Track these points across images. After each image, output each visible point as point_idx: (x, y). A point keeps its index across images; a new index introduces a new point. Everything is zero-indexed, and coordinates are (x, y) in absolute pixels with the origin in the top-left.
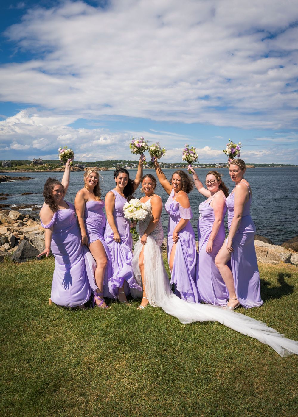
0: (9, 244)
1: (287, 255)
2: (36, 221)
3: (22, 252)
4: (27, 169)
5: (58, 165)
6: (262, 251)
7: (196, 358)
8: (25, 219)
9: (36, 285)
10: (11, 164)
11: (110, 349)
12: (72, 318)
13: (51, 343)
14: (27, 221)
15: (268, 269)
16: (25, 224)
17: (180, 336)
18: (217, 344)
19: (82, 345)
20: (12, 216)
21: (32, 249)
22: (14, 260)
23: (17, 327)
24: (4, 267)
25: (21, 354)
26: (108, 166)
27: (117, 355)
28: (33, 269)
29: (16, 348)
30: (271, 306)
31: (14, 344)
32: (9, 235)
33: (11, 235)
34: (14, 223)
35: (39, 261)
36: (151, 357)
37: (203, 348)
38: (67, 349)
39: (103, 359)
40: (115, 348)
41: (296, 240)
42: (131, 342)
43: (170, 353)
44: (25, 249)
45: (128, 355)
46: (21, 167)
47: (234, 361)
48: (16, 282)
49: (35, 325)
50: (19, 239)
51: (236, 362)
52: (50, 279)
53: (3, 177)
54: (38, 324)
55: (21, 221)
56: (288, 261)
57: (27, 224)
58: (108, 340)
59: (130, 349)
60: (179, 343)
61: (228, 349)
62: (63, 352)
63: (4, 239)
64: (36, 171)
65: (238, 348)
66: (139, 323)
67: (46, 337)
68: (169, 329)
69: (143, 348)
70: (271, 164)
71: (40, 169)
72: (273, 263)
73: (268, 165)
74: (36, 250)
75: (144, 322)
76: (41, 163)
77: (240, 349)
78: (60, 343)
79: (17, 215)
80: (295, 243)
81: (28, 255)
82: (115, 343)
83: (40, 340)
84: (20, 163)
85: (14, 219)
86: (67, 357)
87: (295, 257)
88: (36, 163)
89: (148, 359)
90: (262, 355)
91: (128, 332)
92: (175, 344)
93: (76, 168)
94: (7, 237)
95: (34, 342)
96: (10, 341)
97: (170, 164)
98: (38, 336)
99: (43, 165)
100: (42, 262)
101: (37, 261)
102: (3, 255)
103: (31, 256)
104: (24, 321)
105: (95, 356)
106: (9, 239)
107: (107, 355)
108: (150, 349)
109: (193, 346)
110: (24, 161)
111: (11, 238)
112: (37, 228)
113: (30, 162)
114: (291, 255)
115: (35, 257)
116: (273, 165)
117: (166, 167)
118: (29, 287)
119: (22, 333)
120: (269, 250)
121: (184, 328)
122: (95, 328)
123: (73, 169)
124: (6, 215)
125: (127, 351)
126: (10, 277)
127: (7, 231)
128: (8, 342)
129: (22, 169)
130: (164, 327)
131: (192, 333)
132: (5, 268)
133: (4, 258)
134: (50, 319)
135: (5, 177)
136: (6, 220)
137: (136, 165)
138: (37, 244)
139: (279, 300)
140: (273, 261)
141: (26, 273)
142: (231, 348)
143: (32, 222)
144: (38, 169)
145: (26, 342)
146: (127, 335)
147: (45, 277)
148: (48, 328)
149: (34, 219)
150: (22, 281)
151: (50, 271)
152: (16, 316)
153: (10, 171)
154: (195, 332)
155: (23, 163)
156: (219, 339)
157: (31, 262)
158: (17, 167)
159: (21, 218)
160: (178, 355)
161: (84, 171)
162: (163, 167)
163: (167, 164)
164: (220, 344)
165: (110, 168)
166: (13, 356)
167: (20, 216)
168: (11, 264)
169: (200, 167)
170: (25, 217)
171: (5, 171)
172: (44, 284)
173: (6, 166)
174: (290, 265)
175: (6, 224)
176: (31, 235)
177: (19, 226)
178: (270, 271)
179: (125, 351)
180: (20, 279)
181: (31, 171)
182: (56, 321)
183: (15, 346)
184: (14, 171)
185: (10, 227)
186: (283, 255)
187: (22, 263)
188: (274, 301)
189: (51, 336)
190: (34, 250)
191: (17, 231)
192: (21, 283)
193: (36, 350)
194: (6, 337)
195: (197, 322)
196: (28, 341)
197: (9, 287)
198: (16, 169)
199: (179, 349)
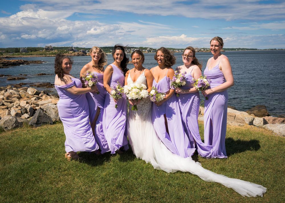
0: (28, 114)
1: (251, 119)
2: (49, 96)
3: (38, 118)
4: (41, 54)
5: (65, 50)
6: (231, 116)
7: (178, 198)
8: (41, 94)
9: (49, 144)
10: (27, 50)
11: (109, 193)
12: (79, 169)
13: (62, 189)
14: (42, 96)
15: (235, 130)
16: (40, 98)
17: (166, 182)
18: (195, 188)
19: (87, 189)
20: (30, 92)
21: (45, 117)
22: (31, 125)
23: (35, 177)
24: (23, 130)
25: (38, 197)
26: (106, 51)
27: (115, 197)
28: (47, 132)
29: (34, 193)
30: (238, 158)
31: (33, 189)
32: (28, 107)
33: (30, 107)
34: (31, 98)
35: (52, 126)
36: (142, 198)
37: (184, 191)
38: (75, 193)
39: (104, 200)
40: (114, 191)
41: (256, 109)
42: (126, 187)
43: (158, 194)
44: (40, 116)
45: (124, 196)
46: (36, 53)
47: (209, 200)
48: (33, 142)
49: (49, 175)
50: (36, 110)
51: (210, 201)
52: (60, 139)
53: (21, 61)
54: (52, 174)
55: (37, 96)
56: (251, 123)
57: (42, 98)
58: (108, 186)
59: (126, 192)
60: (164, 187)
61: (204, 191)
62: (72, 196)
63: (24, 110)
64: (48, 56)
65: (212, 190)
66: (133, 172)
67: (57, 184)
68: (157, 176)
69: (136, 192)
70: (237, 49)
71: (51, 54)
72: (239, 125)
73: (235, 49)
74: (49, 117)
75: (137, 171)
76: (52, 49)
77: (213, 191)
78: (69, 189)
79: (34, 92)
80: (256, 111)
81: (43, 121)
82: (113, 188)
83: (53, 186)
84: (35, 50)
85: (31, 94)
86: (75, 199)
87: (257, 120)
88: (48, 49)
89: (140, 199)
90: (231, 195)
91: (123, 179)
92: (162, 188)
93: (80, 53)
94: (26, 108)
95: (48, 188)
96: (29, 187)
97: (156, 49)
98: (51, 183)
99: (54, 51)
100: (54, 126)
101: (49, 126)
102: (22, 121)
103: (45, 121)
104: (40, 172)
105: (97, 197)
106: (28, 110)
107: (107, 197)
108: (141, 192)
109: (176, 189)
110: (38, 48)
111: (30, 109)
112: (50, 101)
113: (42, 49)
114: (254, 119)
115: (48, 122)
116: (239, 49)
117: (153, 52)
118: (43, 146)
119: (38, 181)
120: (237, 115)
121: (169, 175)
122: (97, 177)
123: (78, 54)
124: (25, 91)
125: (123, 193)
126: (28, 138)
127: (26, 104)
128: (27, 188)
129: (37, 54)
130: (153, 175)
131: (175, 179)
132: (24, 132)
133: (23, 124)
134: (61, 170)
135: (23, 61)
136: (25, 95)
137: (129, 51)
138: (50, 112)
139: (244, 153)
140: (239, 124)
141: (41, 135)
142: (206, 190)
143: (46, 96)
144: (50, 54)
145: (42, 188)
146: (123, 181)
147: (56, 138)
148: (59, 177)
149: (48, 95)
150: (38, 141)
151: (60, 133)
152: (34, 168)
153: (27, 56)
154: (177, 179)
155: (37, 50)
156: (197, 184)
157: (45, 127)
158: (33, 53)
159: (37, 93)
160: (164, 197)
161: (86, 55)
162: (151, 51)
163: (154, 49)
164: (197, 187)
165: (108, 53)
166: (32, 199)
167: (36, 92)
168: (29, 129)
169: (180, 51)
170: (40, 93)
171: (23, 56)
172: (56, 143)
173: (23, 52)
174: (253, 126)
175: (26, 98)
176: (45, 106)
177: (35, 100)
178: (237, 131)
179: (121, 194)
180: (36, 140)
181: (43, 56)
182: (66, 172)
183: (33, 191)
184: (30, 56)
185: (28, 101)
186: (248, 119)
187: (38, 128)
188: (241, 154)
189: (61, 183)
190: (47, 117)
191: (34, 104)
192: (37, 142)
193: (50, 194)
194: (26, 184)
195: (179, 171)
196: (44, 187)
197: (28, 146)
198: (32, 54)
199: (165, 192)
